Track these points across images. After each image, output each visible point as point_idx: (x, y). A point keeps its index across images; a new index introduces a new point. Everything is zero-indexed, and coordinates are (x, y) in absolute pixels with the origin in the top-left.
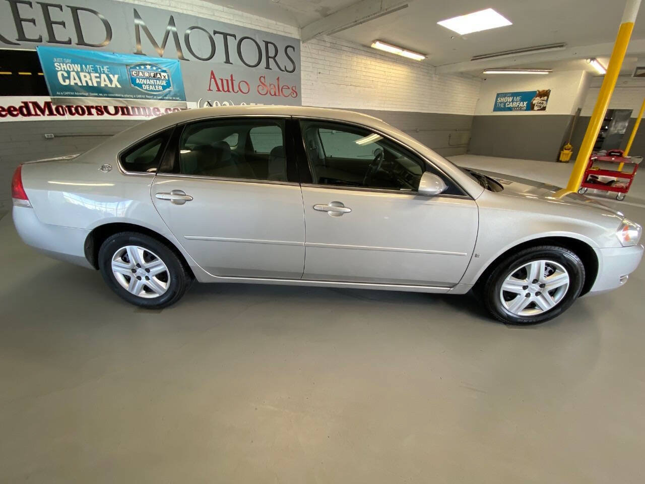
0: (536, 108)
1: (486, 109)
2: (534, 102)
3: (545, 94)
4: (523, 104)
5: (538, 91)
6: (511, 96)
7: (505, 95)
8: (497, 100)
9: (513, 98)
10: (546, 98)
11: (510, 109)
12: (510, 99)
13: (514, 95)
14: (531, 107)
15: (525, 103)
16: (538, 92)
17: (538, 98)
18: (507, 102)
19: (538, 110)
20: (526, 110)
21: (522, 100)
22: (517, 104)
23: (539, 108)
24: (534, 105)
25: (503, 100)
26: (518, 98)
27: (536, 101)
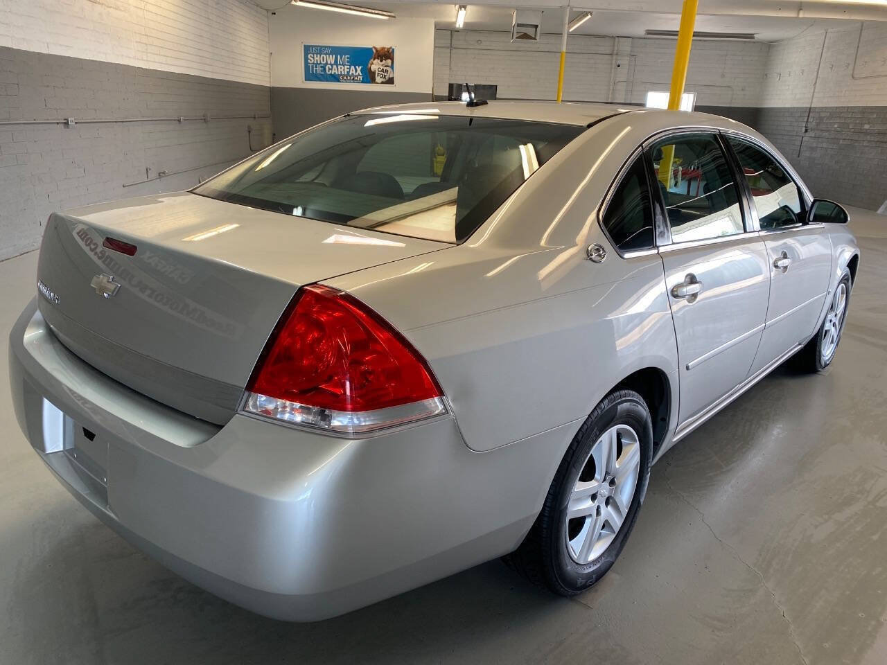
0: (378, 79)
1: (291, 75)
2: (373, 68)
3: (386, 55)
4: (356, 71)
5: (375, 48)
6: (332, 53)
7: (320, 50)
8: (306, 59)
9: (336, 58)
10: (389, 61)
11: (336, 78)
12: (331, 59)
13: (337, 51)
14: (370, 77)
15: (359, 69)
16: (374, 51)
17: (376, 60)
18: (327, 64)
19: (382, 83)
20: (363, 82)
21: (353, 62)
22: (346, 70)
23: (384, 80)
24: (374, 73)
25: (318, 58)
26: (345, 58)
27: (376, 65)
